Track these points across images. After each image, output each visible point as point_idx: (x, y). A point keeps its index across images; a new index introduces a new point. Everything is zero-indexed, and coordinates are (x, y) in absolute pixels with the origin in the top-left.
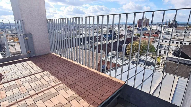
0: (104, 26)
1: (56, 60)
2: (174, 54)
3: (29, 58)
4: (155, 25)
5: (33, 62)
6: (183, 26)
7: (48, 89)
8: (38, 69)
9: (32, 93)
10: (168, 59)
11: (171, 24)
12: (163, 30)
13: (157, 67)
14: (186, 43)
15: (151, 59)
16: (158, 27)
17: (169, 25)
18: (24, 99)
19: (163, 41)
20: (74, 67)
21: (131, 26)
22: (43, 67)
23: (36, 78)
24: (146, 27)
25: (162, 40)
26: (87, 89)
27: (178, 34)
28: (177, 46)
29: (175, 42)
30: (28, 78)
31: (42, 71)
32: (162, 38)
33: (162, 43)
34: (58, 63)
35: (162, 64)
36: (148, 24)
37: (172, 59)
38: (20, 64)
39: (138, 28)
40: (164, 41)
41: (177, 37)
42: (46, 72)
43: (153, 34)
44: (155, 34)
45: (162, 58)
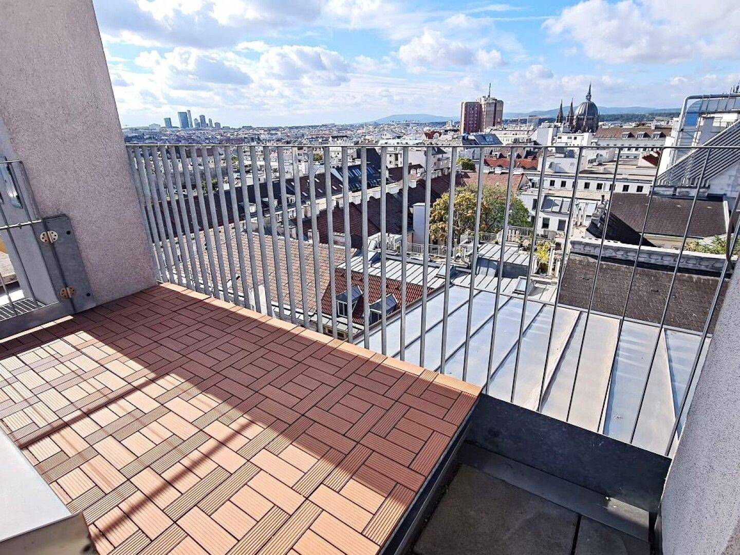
0: (335, 134)
1: (192, 315)
2: (594, 230)
3: (70, 318)
4: (524, 121)
5: (98, 337)
6: (618, 123)
7: (207, 456)
8: (129, 369)
9: (148, 481)
10: (576, 251)
11: (578, 119)
12: (553, 139)
13: (537, 282)
14: (628, 186)
15: (517, 252)
16: (534, 130)
17: (572, 120)
18: (127, 516)
19: (552, 183)
20: (277, 341)
21: (437, 129)
22: (150, 358)
23: (138, 414)
24: (493, 132)
25: (549, 179)
27: (601, 155)
28: (601, 199)
29: (593, 184)
30: (103, 417)
31: (152, 375)
32: (550, 170)
33: (550, 192)
34: (207, 329)
35: (554, 269)
36: (499, 120)
37: (587, 248)
38: (38, 350)
39: (464, 137)
40: (558, 182)
41: (600, 164)
42: (171, 381)
43: (519, 156)
44: (526, 157)
45: (555, 245)
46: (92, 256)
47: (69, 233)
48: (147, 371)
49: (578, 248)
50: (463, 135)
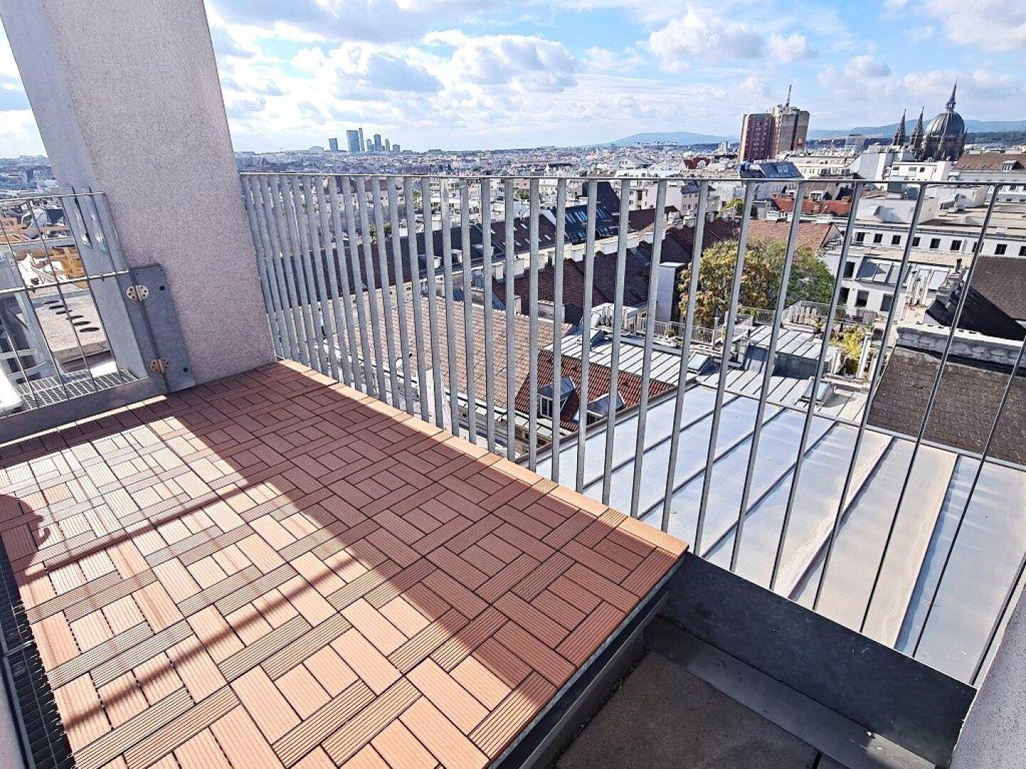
0: (555, 161)
1: (312, 406)
2: (939, 313)
3: (162, 398)
4: (840, 143)
5: (190, 426)
6: (998, 146)
7: (287, 599)
8: (219, 471)
9: (208, 624)
10: (905, 343)
11: (930, 140)
12: (885, 171)
13: (839, 387)
14: (1005, 246)
15: (811, 340)
16: (855, 156)
17: (920, 141)
18: (173, 666)
19: (878, 238)
20: (411, 449)
21: (704, 154)
22: (246, 459)
23: (215, 533)
24: (790, 160)
25: (873, 233)
26: (489, 592)
27: (963, 197)
28: (955, 264)
29: (946, 242)
30: (173, 531)
31: (244, 482)
32: (875, 218)
33: (873, 252)
34: (326, 427)
35: (866, 370)
36: (800, 141)
37: (924, 341)
38: (117, 437)
39: (743, 167)
40: (887, 237)
41: (960, 211)
42: (265, 492)
43: (828, 196)
44: (839, 198)
45: (872, 334)
46: (192, 319)
47: (162, 288)
48: (238, 476)
49: (909, 340)
50: (742, 163)
